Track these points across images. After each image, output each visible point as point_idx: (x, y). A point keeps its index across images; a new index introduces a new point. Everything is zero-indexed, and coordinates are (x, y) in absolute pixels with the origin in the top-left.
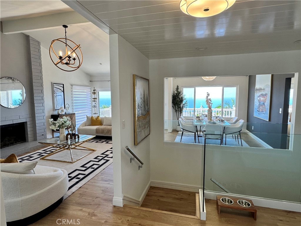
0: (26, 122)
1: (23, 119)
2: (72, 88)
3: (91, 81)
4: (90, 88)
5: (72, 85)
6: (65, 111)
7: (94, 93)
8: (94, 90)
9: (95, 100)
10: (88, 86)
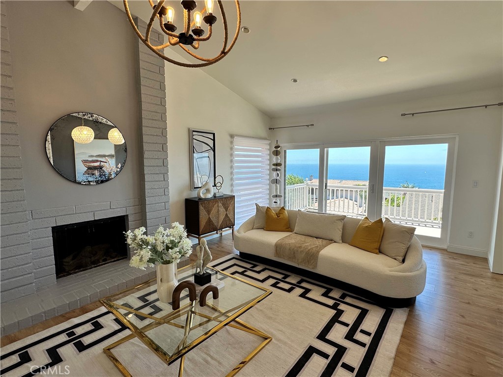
0: (127, 216)
1: (118, 209)
2: (232, 142)
3: (271, 129)
4: (268, 142)
5: (232, 136)
6: (213, 190)
7: (277, 153)
8: (277, 147)
9: (279, 168)
10: (265, 139)
